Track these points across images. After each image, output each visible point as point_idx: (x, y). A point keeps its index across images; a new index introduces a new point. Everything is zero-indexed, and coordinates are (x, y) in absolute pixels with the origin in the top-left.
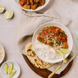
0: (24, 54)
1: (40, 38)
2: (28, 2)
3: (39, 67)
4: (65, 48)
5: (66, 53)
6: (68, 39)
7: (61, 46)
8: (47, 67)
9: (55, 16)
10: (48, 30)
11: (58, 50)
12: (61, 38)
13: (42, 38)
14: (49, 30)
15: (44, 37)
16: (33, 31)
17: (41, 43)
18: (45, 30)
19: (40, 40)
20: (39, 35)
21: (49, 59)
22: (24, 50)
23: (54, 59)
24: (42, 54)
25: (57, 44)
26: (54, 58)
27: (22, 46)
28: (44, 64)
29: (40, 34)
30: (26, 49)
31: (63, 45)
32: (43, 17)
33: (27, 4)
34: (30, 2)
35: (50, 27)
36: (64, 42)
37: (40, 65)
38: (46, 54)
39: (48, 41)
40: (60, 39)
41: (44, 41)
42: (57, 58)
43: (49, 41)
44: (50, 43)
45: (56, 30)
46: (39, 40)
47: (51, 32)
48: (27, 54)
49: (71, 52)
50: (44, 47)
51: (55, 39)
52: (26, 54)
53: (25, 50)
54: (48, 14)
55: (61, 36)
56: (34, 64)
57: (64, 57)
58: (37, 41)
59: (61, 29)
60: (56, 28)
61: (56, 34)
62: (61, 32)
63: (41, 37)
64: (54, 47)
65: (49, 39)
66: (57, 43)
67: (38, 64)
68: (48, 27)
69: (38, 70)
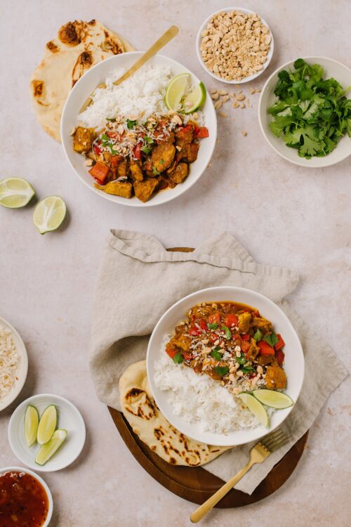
0: (115, 406)
1: (178, 349)
2: (122, 170)
3: (173, 460)
4: (275, 388)
5: (277, 409)
6: (285, 351)
7: (256, 379)
8: (202, 460)
9: (236, 264)
10: (208, 315)
11: (245, 397)
12: (258, 349)
13: (185, 348)
14: (214, 319)
15: (194, 347)
16: (151, 321)
17: (180, 366)
18: (197, 314)
19: (178, 357)
20: (174, 333)
21: (211, 428)
22: (114, 391)
23: (232, 430)
24: (183, 409)
25: (240, 373)
26: (228, 427)
27: (107, 376)
28: (190, 449)
29: (177, 332)
30: (124, 389)
31: (264, 376)
32: (192, 264)
33: (121, 178)
34: (130, 172)
35: (219, 306)
36: (269, 364)
37: (177, 451)
38: (200, 412)
39: (207, 360)
40: (254, 353)
41: (192, 359)
42: (242, 425)
43: (210, 363)
44: (214, 369)
45: (240, 318)
46: (172, 356)
47: (219, 326)
48: (127, 409)
49: (299, 405)
50: (193, 383)
51: (233, 356)
52: (122, 406)
53: (118, 391)
54: (210, 254)
55: (257, 343)
56: (151, 446)
57: (269, 424)
58: (166, 359)
59: (261, 313)
60: (239, 308)
61: (238, 335)
62: (261, 324)
63: (179, 344)
64: (228, 385)
65: (210, 354)
66: (241, 367)
67: (168, 446)
68: (211, 305)
69: (168, 472)
